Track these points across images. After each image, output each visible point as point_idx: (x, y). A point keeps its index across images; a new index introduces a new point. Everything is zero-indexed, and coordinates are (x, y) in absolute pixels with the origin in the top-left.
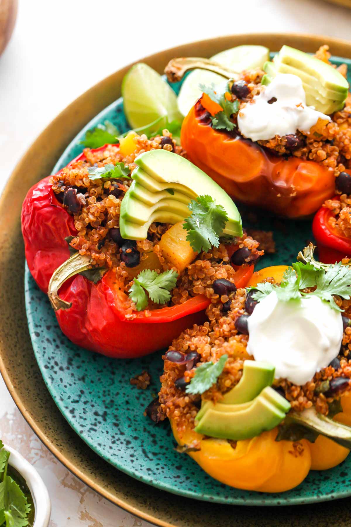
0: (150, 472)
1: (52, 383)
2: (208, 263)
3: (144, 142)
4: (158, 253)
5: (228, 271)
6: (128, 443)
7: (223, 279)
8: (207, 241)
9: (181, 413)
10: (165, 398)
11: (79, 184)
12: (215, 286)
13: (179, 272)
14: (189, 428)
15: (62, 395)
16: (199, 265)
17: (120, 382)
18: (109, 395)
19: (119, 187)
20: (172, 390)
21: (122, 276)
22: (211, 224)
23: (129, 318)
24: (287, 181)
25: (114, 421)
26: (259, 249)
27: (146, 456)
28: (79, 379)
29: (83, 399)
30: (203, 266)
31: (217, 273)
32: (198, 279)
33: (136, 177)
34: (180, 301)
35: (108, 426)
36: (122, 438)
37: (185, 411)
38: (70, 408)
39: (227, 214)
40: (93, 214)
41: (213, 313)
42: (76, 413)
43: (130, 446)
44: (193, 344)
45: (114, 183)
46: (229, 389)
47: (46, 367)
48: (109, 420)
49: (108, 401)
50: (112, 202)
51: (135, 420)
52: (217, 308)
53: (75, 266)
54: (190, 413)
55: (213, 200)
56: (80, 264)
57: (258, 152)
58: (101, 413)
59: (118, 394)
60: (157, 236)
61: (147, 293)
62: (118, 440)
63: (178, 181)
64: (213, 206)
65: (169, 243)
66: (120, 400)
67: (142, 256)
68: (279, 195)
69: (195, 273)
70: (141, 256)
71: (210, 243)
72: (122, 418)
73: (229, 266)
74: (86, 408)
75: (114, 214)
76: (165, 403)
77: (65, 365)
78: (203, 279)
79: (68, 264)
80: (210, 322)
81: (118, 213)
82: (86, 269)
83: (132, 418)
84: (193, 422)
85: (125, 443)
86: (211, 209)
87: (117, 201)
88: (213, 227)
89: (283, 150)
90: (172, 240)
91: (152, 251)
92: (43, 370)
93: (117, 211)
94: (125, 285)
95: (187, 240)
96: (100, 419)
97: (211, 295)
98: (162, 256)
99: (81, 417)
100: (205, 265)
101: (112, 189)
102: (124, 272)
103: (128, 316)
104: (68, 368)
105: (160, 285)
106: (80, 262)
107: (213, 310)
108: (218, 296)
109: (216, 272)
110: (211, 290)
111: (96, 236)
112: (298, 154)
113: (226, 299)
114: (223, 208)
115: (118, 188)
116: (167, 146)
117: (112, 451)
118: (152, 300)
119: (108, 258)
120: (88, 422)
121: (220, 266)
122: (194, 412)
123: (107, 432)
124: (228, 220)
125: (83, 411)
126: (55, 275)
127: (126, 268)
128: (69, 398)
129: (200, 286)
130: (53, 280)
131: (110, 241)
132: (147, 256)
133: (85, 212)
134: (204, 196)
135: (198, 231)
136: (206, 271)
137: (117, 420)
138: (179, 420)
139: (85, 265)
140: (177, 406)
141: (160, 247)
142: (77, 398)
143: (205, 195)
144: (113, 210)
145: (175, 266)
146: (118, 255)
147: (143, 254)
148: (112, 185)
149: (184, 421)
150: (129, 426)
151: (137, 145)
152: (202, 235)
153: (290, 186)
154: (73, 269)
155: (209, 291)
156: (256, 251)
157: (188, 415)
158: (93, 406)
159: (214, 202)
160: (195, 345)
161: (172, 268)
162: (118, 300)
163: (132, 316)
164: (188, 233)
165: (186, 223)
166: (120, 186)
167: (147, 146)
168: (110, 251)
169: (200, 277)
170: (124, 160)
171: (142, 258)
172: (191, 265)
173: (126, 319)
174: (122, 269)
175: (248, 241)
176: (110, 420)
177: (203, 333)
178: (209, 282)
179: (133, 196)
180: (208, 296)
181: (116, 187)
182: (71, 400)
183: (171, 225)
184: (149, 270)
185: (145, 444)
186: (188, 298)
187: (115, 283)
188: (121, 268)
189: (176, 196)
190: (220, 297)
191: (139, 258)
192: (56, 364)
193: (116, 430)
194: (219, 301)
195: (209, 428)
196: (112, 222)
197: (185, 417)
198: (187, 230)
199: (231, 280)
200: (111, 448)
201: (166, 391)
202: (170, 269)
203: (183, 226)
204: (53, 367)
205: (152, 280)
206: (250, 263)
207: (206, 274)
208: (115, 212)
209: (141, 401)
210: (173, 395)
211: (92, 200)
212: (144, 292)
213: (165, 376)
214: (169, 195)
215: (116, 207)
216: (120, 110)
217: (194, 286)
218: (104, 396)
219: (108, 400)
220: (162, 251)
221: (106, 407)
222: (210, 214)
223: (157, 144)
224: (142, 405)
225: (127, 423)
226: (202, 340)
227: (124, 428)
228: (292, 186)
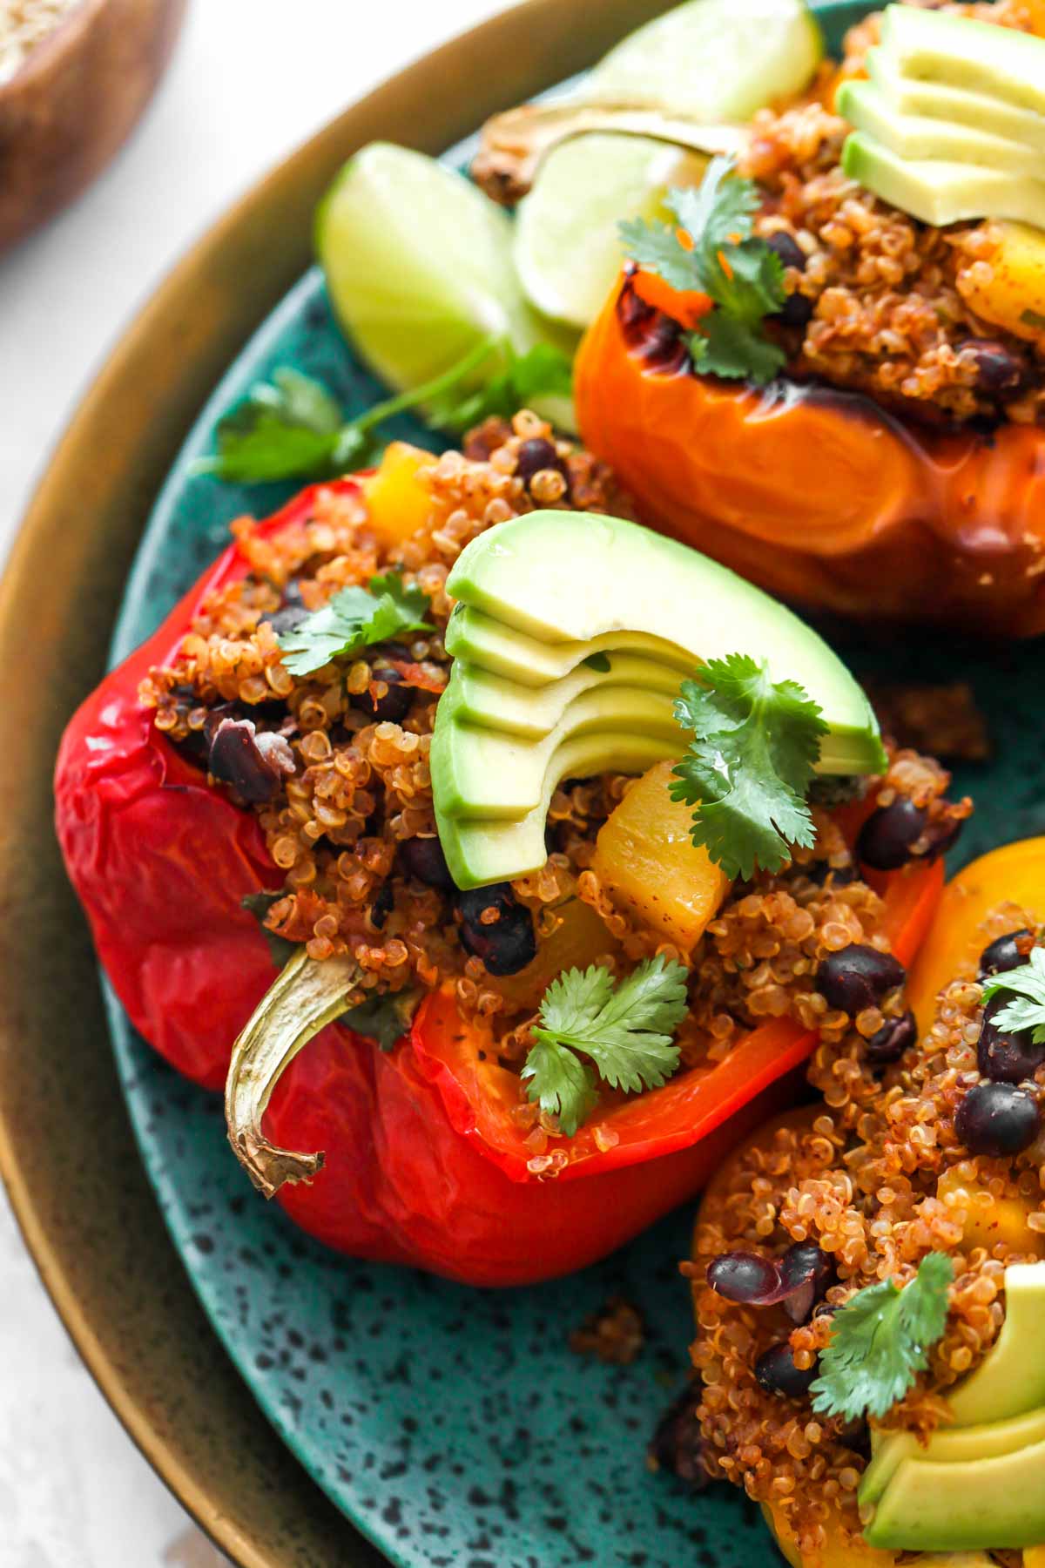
1: (297, 1419)
2: (785, 901)
3: (459, 481)
4: (596, 903)
5: (857, 906)
7: (852, 949)
8: (769, 832)
9: (799, 1480)
10: (728, 1430)
11: (254, 694)
12: (824, 982)
13: (687, 957)
14: (841, 1530)
15: (342, 1457)
16: (753, 915)
17: (535, 1350)
18: (506, 1411)
19: (402, 678)
20: (749, 1397)
21: (482, 1012)
22: (768, 763)
23: (542, 1174)
24: (1006, 522)
25: (548, 1511)
26: (950, 795)
28: (389, 1378)
29: (419, 1454)
30: (769, 919)
31: (825, 931)
32: (758, 962)
33: (464, 648)
34: (711, 1055)
35: (529, 1537)
37: (814, 1474)
38: (383, 1503)
39: (820, 709)
40: (330, 802)
41: (837, 1078)
42: (409, 1518)
44: (799, 1220)
45: (383, 664)
46: (964, 1377)
47: (264, 1363)
48: (527, 1513)
49: (507, 1438)
50: (393, 749)
51: (620, 1490)
52: (848, 1056)
53: (303, 1005)
54: (835, 1478)
55: (758, 665)
56: (319, 994)
57: (878, 433)
58: (493, 1491)
59: (535, 1400)
60: (574, 827)
61: (588, 1062)
63: (617, 624)
64: (762, 690)
65: (632, 860)
66: (549, 1422)
67: (540, 926)
68: (986, 580)
69: (744, 944)
70: (536, 921)
71: (783, 835)
72: (574, 1490)
73: (858, 889)
74: (438, 1483)
75: (410, 791)
76: (730, 1449)
77: (326, 1336)
78: (774, 961)
79: (274, 1004)
80: (837, 1115)
81: (424, 785)
82: (343, 1009)
83: (605, 1482)
84: (852, 1510)
86: (759, 704)
87: (408, 742)
88: (779, 766)
89: (969, 406)
90: (639, 844)
91: (572, 898)
92: (255, 1376)
93: (416, 779)
94: (497, 1040)
95: (695, 843)
96: (494, 1515)
97: (818, 1018)
98: (613, 912)
99: (428, 1529)
100: (775, 915)
101: (381, 691)
102: (487, 997)
103: (536, 1166)
104: (340, 1345)
105: (626, 1022)
106: (317, 985)
107: (836, 1070)
108: (844, 1019)
109: (819, 923)
110: (816, 1000)
111: (359, 883)
112: (1023, 413)
113: (876, 1021)
114: (802, 688)
115: (402, 684)
116: (544, 479)
118: (614, 1084)
119: (420, 955)
120: (457, 1541)
121: (828, 898)
122: (850, 1474)
124: (828, 732)
125: (427, 1499)
126: (240, 1062)
127: (490, 978)
128: (370, 1461)
129: (771, 988)
130: (237, 1081)
131: (407, 882)
132: (561, 921)
133: (297, 798)
134: (725, 660)
135: (730, 800)
136: (779, 927)
137: (557, 1504)
138: (796, 1509)
139: (337, 996)
140: (777, 1456)
141: (599, 877)
142: (396, 1456)
143: (728, 656)
144: (403, 777)
145: (668, 938)
146: (452, 931)
147: (542, 916)
148: (377, 675)
149: (818, 1508)
150: (605, 1517)
151: (434, 499)
152: (746, 814)
153: (1021, 539)
154: (296, 1020)
155: (808, 1005)
156: (945, 808)
157: (829, 1486)
158: (459, 1470)
159: (765, 672)
160: (804, 1222)
161: (659, 951)
162: (485, 1103)
163: (550, 1160)
164: (695, 817)
165: (682, 779)
166: (407, 673)
167: (470, 495)
168: (421, 926)
169: (762, 954)
170: (397, 556)
171: (543, 932)
172: (723, 923)
173: (533, 1177)
174: (477, 982)
175: (906, 771)
176: (533, 1508)
177: (818, 1164)
178: (800, 968)
179: (467, 721)
180: (808, 1024)
181: (392, 682)
182: (379, 1466)
183: (620, 778)
184: (574, 971)
186: (735, 1040)
187: (459, 1039)
188: (471, 984)
189: (620, 671)
190: (853, 1017)
191: (531, 934)
192: (295, 1339)
193: (562, 1546)
194: (851, 1031)
195: (917, 1526)
196: (408, 820)
197: (819, 1494)
198: (689, 803)
199: (879, 943)
201: (724, 1399)
202: (651, 955)
203: (671, 792)
204: (285, 1357)
205: (593, 1010)
206: (931, 855)
207: (782, 940)
208: (412, 784)
209: (626, 1408)
210: (755, 1414)
211: (315, 745)
212: (575, 1062)
213: (711, 1345)
214: (593, 679)
215: (412, 764)
216: (321, 317)
217: (747, 991)
218: (489, 1418)
219: (506, 1430)
220: (609, 892)
221: (508, 1463)
222: (760, 725)
223: (506, 479)
224: (632, 1424)
225: (595, 1506)
226: (825, 1196)
227: (589, 1528)
228: (1030, 539)
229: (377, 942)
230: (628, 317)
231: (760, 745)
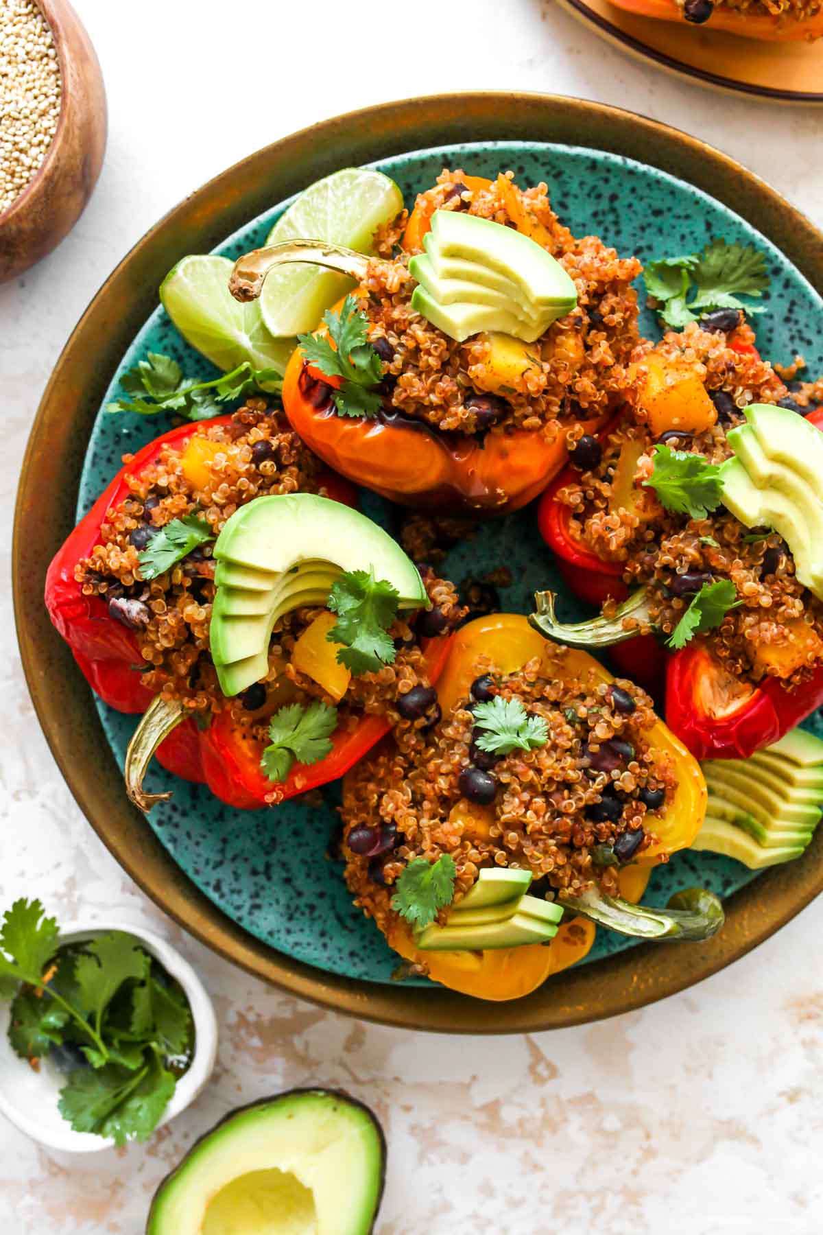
0: (356, 960)
1: (175, 848)
3: (223, 470)
4: (294, 678)
6: (312, 908)
7: (413, 690)
8: (372, 659)
11: (128, 581)
12: (398, 706)
14: (406, 937)
15: (196, 863)
18: (266, 828)
19: (198, 573)
21: (243, 724)
22: (373, 619)
23: (271, 803)
24: (489, 484)
25: (284, 875)
27: (345, 927)
28: (216, 820)
29: (229, 855)
31: (400, 684)
32: (369, 695)
35: (275, 888)
36: (302, 902)
38: (213, 882)
39: (399, 592)
40: (166, 636)
41: (405, 742)
42: (225, 889)
43: (316, 914)
47: (160, 823)
48: (275, 877)
49: (267, 842)
50: (195, 614)
51: (314, 862)
52: (410, 734)
53: (161, 721)
55: (369, 573)
56: (168, 715)
57: (429, 441)
58: (261, 868)
59: (279, 823)
62: (297, 908)
64: (371, 586)
65: (309, 662)
66: (284, 832)
67: (268, 689)
68: (478, 506)
69: (364, 690)
70: (266, 688)
71: (380, 659)
72: (295, 865)
73: (415, 651)
74: (237, 867)
77: (188, 803)
79: (147, 723)
80: (405, 756)
82: (179, 721)
83: (308, 858)
85: (307, 911)
86: (370, 592)
87: (201, 612)
89: (472, 430)
91: (282, 675)
92: (156, 828)
93: (204, 635)
94: (251, 728)
95: (339, 663)
96: (262, 879)
97: (397, 722)
98: (301, 682)
99: (233, 891)
101: (188, 582)
102: (245, 717)
104: (194, 807)
105: (308, 735)
106: (167, 710)
107: (405, 739)
108: (409, 723)
109: (397, 675)
110: (396, 716)
112: (499, 430)
114: (391, 583)
115: (198, 577)
116: (266, 466)
117: (292, 939)
118: (303, 761)
119: (213, 702)
120: (245, 896)
123: (277, 901)
124: (402, 602)
125: (232, 876)
126: (132, 754)
128: (207, 862)
129: (376, 704)
130: (130, 763)
132: (277, 685)
133: (151, 631)
135: (356, 645)
137: (288, 870)
138: (386, 926)
139: (176, 715)
141: (295, 667)
142: (218, 858)
144: (198, 629)
147: (269, 685)
148: (186, 574)
149: (396, 926)
150: (308, 876)
151: (212, 476)
152: (363, 650)
153: (495, 490)
155: (392, 716)
156: (456, 612)
158: (246, 860)
160: (390, 815)
161: (323, 702)
163: (275, 795)
164: (339, 651)
166: (201, 570)
167: (229, 475)
169: (371, 692)
170: (198, 496)
171: (269, 691)
173: (268, 804)
174: (240, 710)
175: (439, 595)
176: (278, 874)
177: (397, 777)
178: (389, 698)
179: (226, 618)
180: (392, 722)
181: (193, 576)
182: (211, 864)
185: (338, 903)
186: (359, 724)
187: (233, 731)
188: (237, 710)
191: (264, 692)
192: (174, 808)
193: (289, 891)
198: (336, 644)
199: (425, 683)
200: (289, 931)
202: (319, 703)
203: (327, 636)
204: (170, 818)
205: (292, 728)
206: (449, 635)
207: (380, 684)
208: (202, 636)
209: (317, 824)
211: (159, 605)
212: (287, 754)
214: (289, 579)
215: (203, 625)
216: (166, 322)
217: (365, 706)
218: (259, 833)
219: (266, 838)
220: (298, 672)
221: (268, 853)
222: (370, 602)
223: (247, 466)
224: (319, 831)
225: (304, 869)
226: (400, 804)
227: (301, 882)
228: (499, 491)
229: (192, 696)
230: (304, 387)
231: (369, 610)
